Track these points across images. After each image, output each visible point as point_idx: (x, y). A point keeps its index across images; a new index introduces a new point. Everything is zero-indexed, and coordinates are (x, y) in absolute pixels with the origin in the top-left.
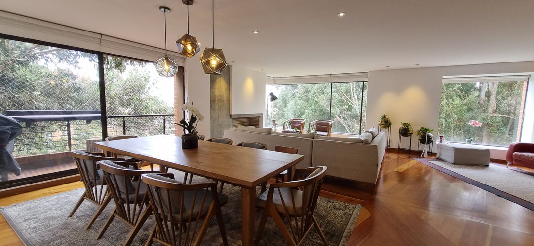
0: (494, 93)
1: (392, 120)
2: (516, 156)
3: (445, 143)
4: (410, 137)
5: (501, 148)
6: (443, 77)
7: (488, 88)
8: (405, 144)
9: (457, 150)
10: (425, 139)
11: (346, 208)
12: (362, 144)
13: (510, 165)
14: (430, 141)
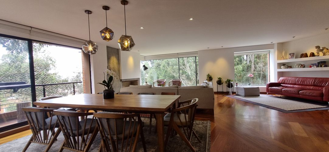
0: (253, 61)
1: (212, 77)
2: (270, 89)
3: (238, 86)
4: (222, 85)
5: (263, 86)
6: (234, 53)
7: (250, 59)
8: (220, 89)
9: (245, 89)
10: (230, 85)
11: (203, 123)
12: (205, 88)
13: (268, 94)
14: (232, 86)
